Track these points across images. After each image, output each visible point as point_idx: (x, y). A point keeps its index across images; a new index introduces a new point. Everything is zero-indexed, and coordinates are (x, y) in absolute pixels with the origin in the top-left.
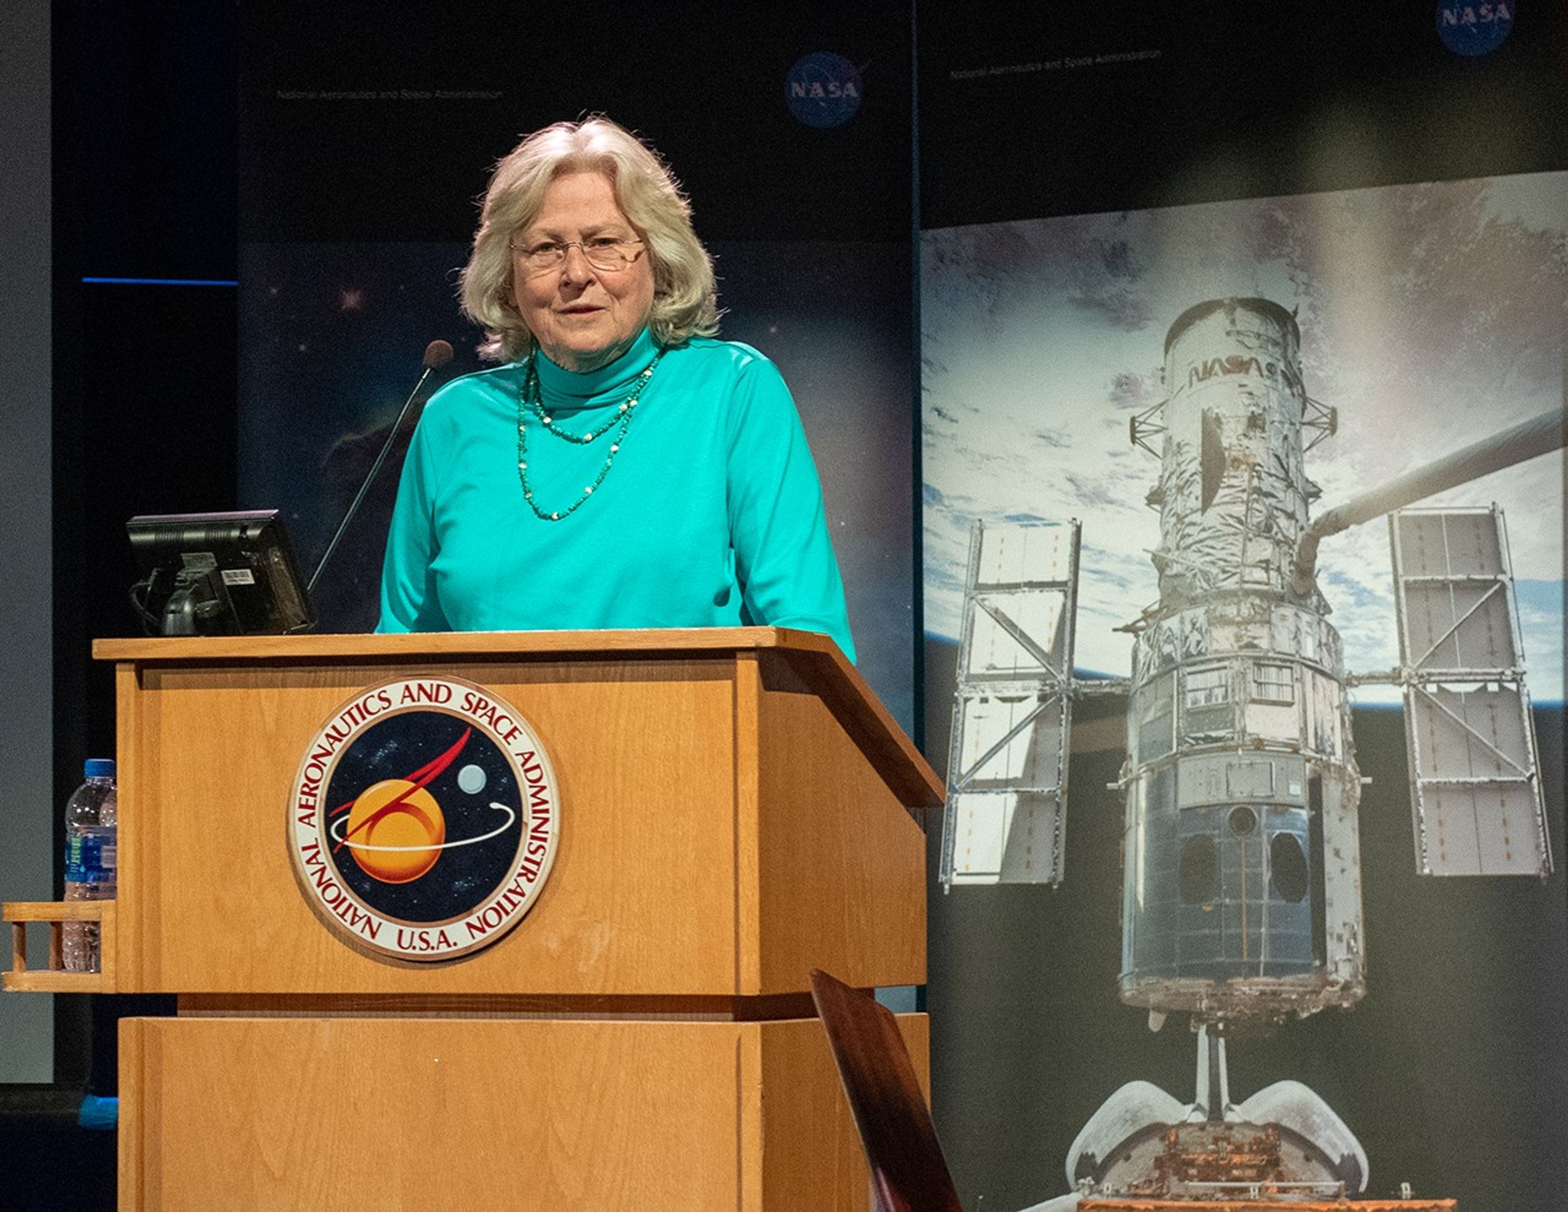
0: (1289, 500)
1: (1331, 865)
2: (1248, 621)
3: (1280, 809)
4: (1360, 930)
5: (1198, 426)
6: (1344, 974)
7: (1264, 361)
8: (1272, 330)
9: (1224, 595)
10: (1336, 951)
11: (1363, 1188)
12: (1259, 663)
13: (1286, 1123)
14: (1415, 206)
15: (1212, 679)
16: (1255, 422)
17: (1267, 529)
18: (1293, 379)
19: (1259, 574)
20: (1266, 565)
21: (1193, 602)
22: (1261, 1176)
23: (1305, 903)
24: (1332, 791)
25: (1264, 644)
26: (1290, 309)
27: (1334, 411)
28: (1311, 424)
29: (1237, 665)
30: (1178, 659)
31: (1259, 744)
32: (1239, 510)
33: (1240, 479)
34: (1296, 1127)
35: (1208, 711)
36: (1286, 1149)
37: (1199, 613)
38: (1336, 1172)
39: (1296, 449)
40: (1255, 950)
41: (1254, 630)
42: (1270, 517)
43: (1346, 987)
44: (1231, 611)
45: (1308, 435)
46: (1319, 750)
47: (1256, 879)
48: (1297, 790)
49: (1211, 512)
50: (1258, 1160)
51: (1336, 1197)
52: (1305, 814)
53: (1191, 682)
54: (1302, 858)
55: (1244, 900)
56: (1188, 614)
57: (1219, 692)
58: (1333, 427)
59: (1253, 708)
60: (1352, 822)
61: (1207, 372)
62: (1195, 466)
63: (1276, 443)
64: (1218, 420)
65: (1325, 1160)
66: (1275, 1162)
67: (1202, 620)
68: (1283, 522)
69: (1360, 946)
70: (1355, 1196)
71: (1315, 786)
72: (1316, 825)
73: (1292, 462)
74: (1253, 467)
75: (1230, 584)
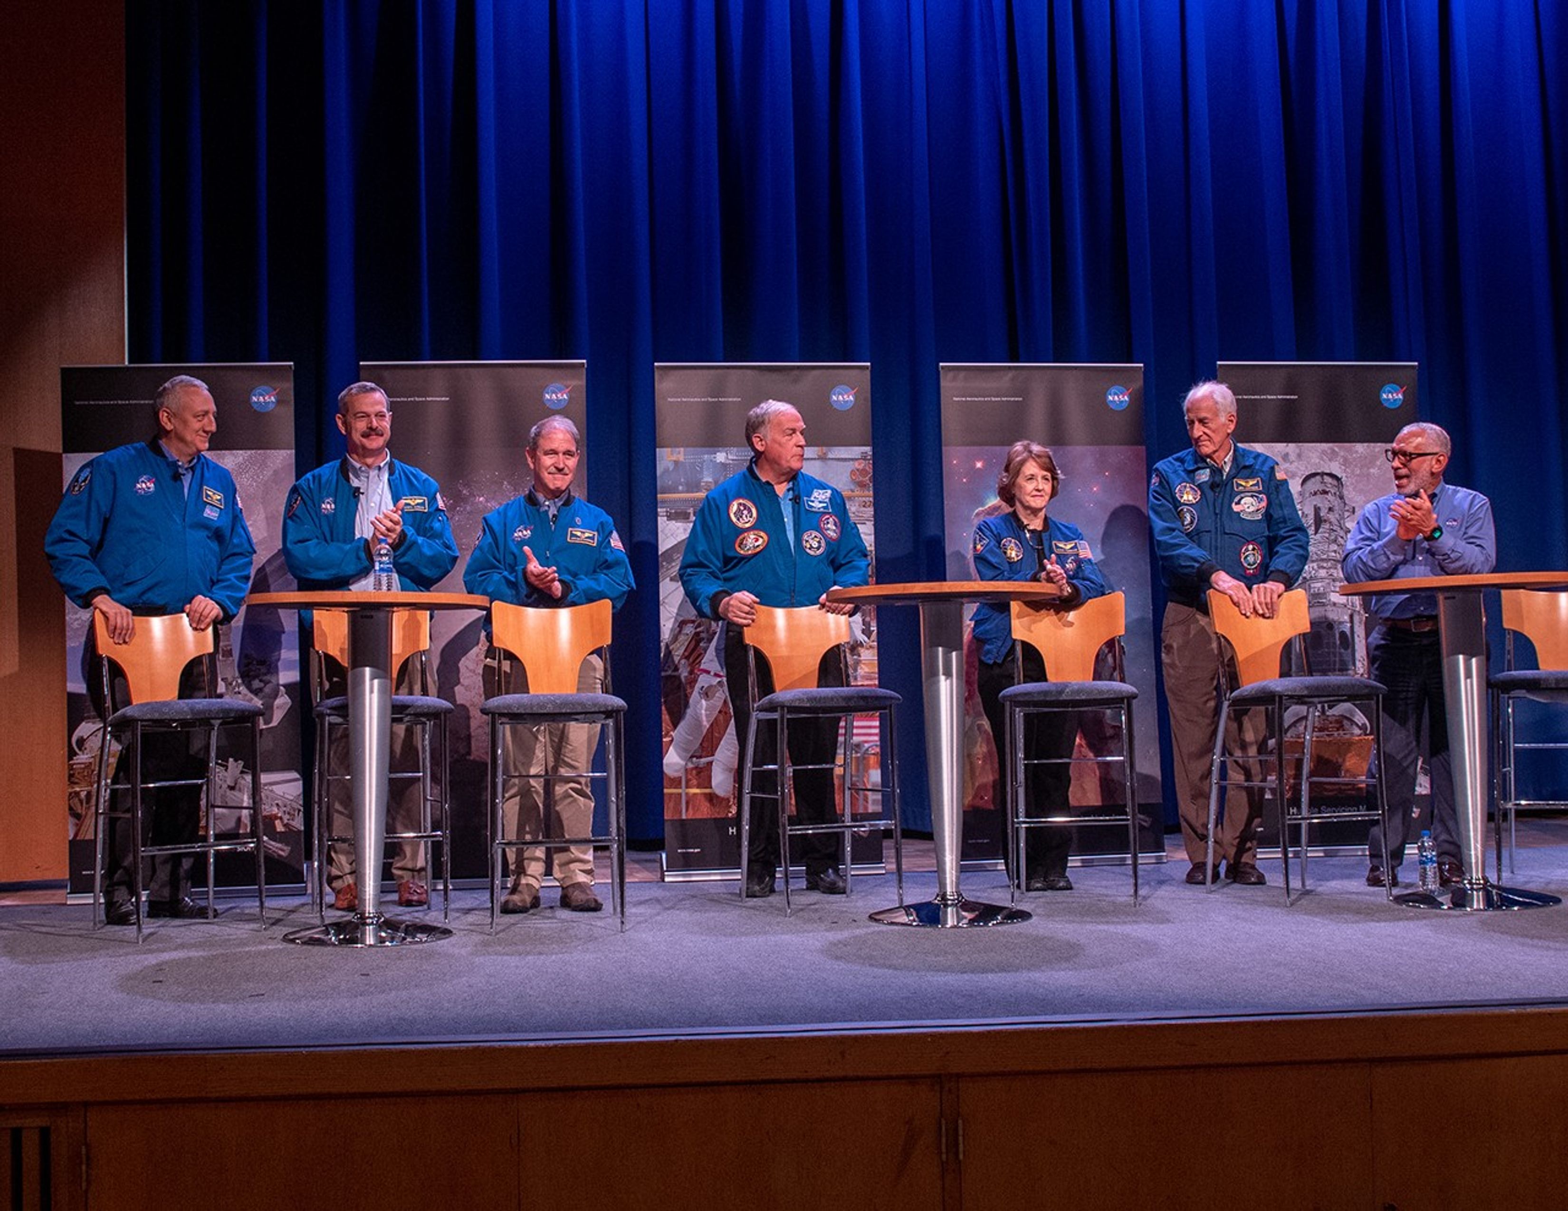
0: (1342, 533)
1: (1357, 639)
2: (1330, 568)
3: (1341, 623)
4: (1365, 658)
5: (1313, 509)
6: (1361, 671)
7: (1333, 491)
8: (1335, 482)
9: (1323, 560)
10: (1358, 664)
11: (1368, 732)
12: (1334, 580)
13: (1345, 714)
14: (1377, 450)
15: (1319, 585)
16: (1330, 509)
17: (1335, 541)
18: (1341, 498)
19: (1333, 554)
20: (1335, 552)
21: (1313, 561)
22: (1338, 730)
23: (1350, 651)
24: (1356, 618)
25: (1335, 575)
26: (1340, 476)
27: (1354, 508)
28: (1348, 511)
29: (1327, 581)
30: (1308, 578)
31: (1335, 604)
32: (1327, 535)
33: (1327, 526)
34: (1348, 716)
35: (1318, 594)
36: (1345, 722)
37: (1315, 565)
38: (1360, 728)
39: (1343, 518)
40: (1335, 665)
41: (1332, 570)
42: (1336, 538)
43: (1362, 675)
44: (1325, 565)
45: (1346, 514)
46: (1353, 606)
47: (1335, 643)
48: (1346, 618)
49: (1318, 535)
50: (1337, 726)
51: (1360, 735)
52: (1349, 625)
53: (1312, 585)
54: (1347, 636)
55: (1332, 650)
56: (1311, 565)
57: (1322, 589)
58: (1354, 512)
59: (1332, 594)
60: (1363, 627)
61: (1315, 494)
62: (1312, 521)
63: (1337, 516)
64: (1319, 508)
65: (1357, 725)
66: (1342, 726)
67: (1316, 567)
68: (1340, 539)
69: (1366, 663)
70: (1366, 735)
71: (1351, 616)
72: (1352, 628)
73: (1342, 522)
74: (1330, 523)
75: (1325, 557)
